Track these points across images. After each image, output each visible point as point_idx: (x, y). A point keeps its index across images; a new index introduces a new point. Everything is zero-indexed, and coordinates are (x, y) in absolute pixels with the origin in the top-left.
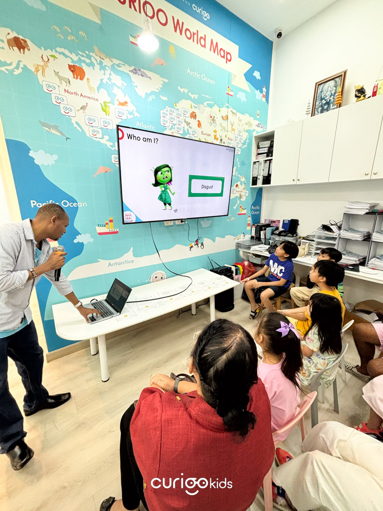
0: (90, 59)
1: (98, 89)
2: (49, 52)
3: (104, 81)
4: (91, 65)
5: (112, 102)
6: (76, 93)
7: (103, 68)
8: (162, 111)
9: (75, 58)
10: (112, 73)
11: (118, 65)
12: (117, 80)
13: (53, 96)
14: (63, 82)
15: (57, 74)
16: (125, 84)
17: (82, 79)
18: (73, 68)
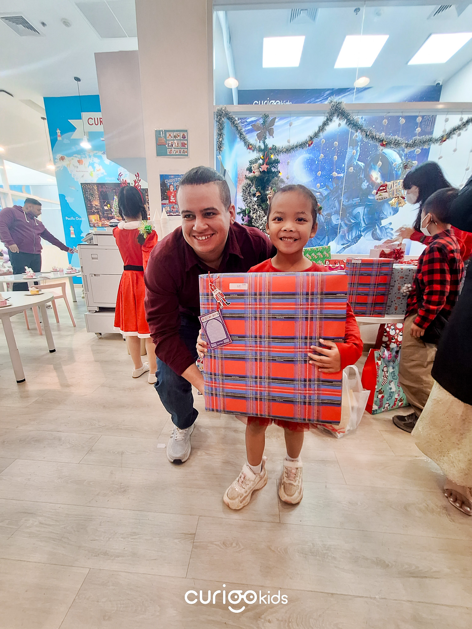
0: (85, 155)
1: (88, 167)
2: (71, 158)
3: (91, 163)
4: (86, 157)
5: (94, 171)
6: (80, 171)
7: (90, 157)
8: (119, 169)
9: (79, 156)
10: (94, 158)
11: (96, 153)
12: (96, 160)
13: (72, 175)
14: (76, 168)
15: (73, 165)
16: (99, 161)
17: (82, 165)
18: (79, 162)
